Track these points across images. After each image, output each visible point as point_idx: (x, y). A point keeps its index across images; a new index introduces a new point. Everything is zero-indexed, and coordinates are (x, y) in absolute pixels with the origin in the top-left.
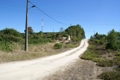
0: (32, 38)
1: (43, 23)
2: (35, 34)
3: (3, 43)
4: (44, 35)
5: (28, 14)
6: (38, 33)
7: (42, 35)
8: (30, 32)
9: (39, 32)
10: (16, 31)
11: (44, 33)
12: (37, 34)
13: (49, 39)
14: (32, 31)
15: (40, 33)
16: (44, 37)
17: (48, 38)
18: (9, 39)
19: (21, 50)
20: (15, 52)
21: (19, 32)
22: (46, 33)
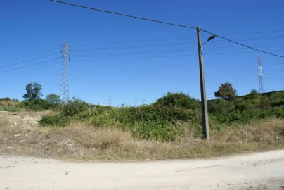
0: (232, 111)
1: (261, 68)
2: (240, 99)
3: (158, 124)
4: (261, 99)
5: (202, 56)
6: (248, 95)
7: (257, 101)
8: (229, 95)
9: (249, 93)
10: (187, 97)
11: (263, 94)
12: (245, 98)
13: (276, 108)
14: (234, 92)
15: (253, 94)
16: (262, 105)
17: (273, 105)
18: (170, 115)
19: (195, 137)
20: (180, 141)
21: (194, 99)
22: (269, 94)
